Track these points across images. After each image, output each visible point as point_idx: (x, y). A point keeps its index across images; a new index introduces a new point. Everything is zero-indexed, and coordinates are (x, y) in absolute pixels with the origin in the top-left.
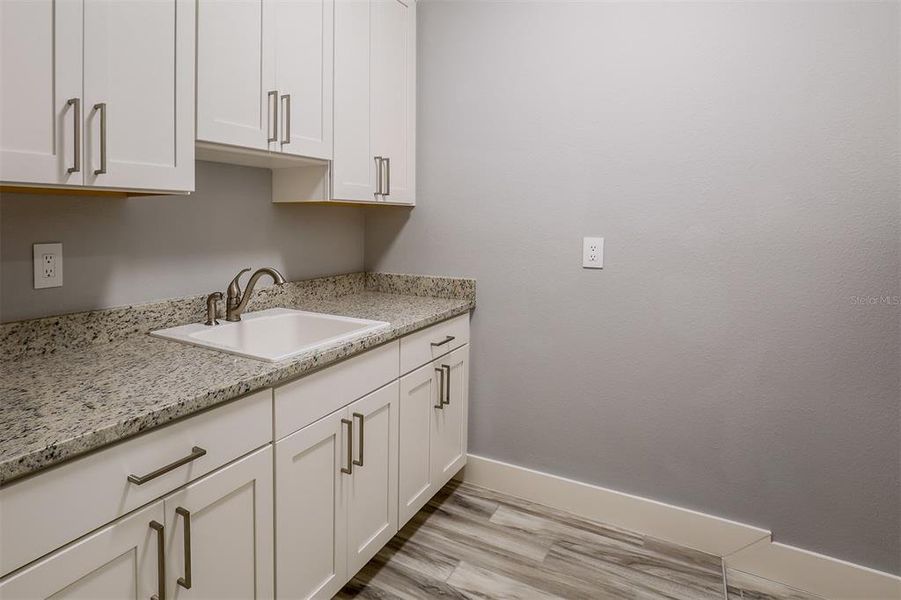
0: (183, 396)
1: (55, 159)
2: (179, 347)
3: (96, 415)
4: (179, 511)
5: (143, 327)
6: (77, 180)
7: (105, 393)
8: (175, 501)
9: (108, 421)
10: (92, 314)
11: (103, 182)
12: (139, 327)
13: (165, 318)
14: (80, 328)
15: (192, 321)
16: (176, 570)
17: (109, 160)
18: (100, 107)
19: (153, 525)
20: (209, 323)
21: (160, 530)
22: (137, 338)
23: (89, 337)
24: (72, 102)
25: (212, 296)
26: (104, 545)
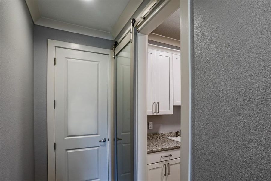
0: (169, 147)
1: (152, 111)
2: (170, 140)
3: (157, 148)
4: (168, 163)
5: (165, 137)
6: (155, 114)
7: (159, 145)
8: (167, 162)
9: (159, 148)
10: (157, 134)
11: (158, 114)
12: (164, 137)
13: (169, 135)
14: (155, 136)
15: (174, 136)
16: (167, 172)
17: (159, 110)
18: (158, 103)
19: (164, 164)
20: (177, 137)
21: (165, 165)
22: (164, 138)
23: (156, 137)
24: (155, 103)
25: (177, 132)
26: (158, 165)
